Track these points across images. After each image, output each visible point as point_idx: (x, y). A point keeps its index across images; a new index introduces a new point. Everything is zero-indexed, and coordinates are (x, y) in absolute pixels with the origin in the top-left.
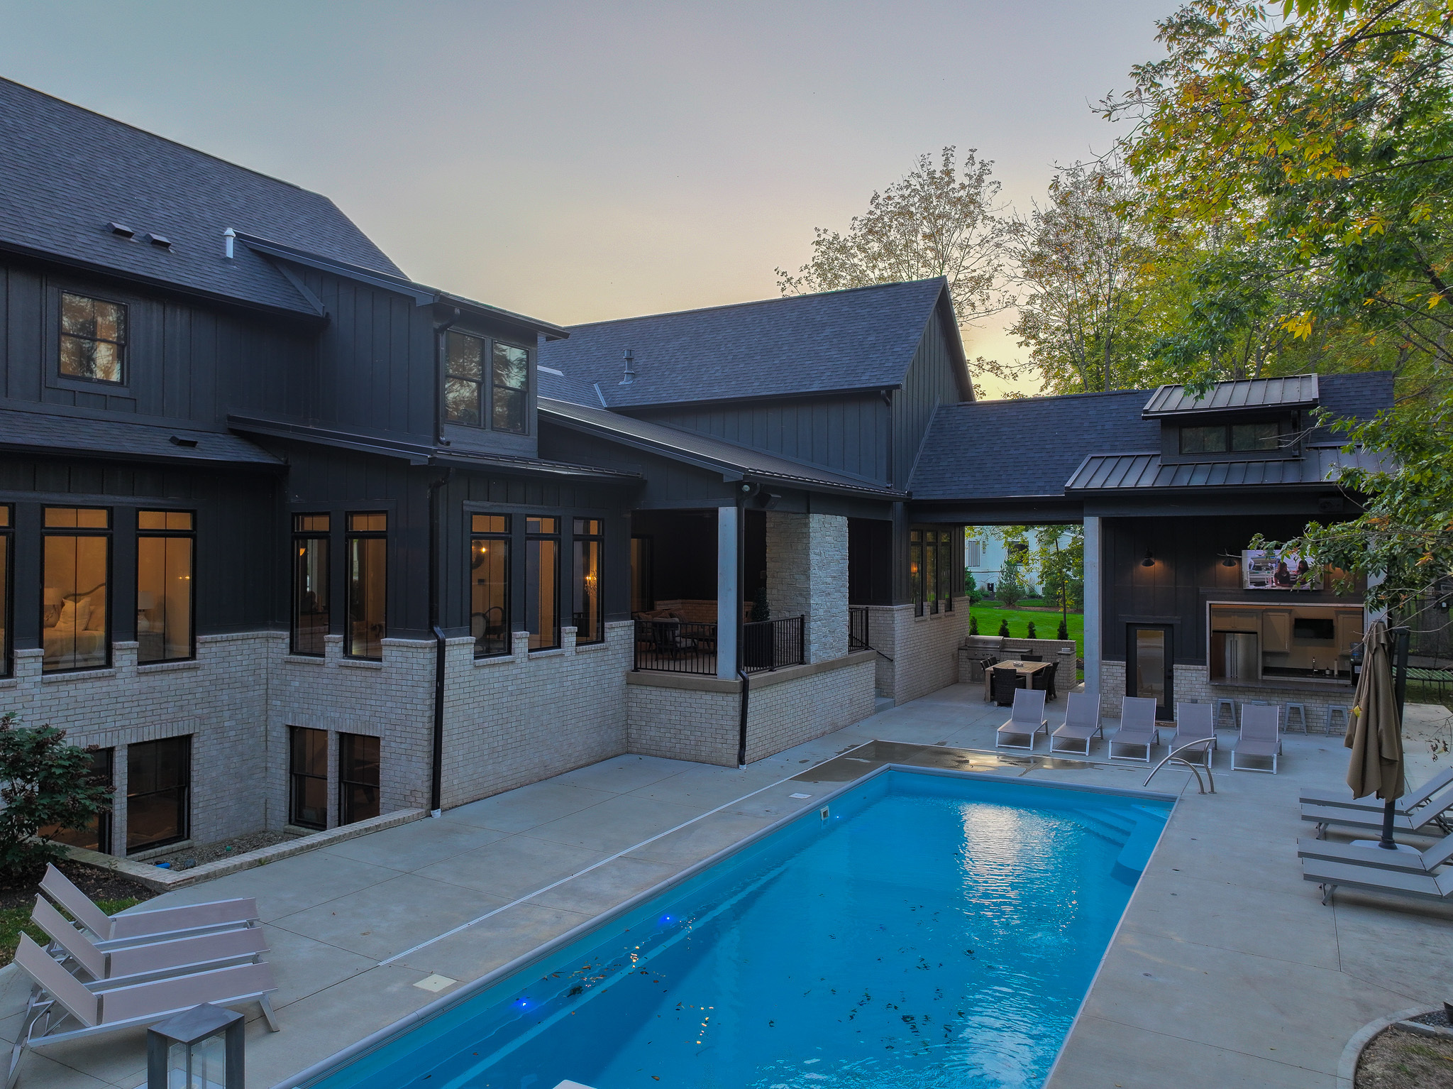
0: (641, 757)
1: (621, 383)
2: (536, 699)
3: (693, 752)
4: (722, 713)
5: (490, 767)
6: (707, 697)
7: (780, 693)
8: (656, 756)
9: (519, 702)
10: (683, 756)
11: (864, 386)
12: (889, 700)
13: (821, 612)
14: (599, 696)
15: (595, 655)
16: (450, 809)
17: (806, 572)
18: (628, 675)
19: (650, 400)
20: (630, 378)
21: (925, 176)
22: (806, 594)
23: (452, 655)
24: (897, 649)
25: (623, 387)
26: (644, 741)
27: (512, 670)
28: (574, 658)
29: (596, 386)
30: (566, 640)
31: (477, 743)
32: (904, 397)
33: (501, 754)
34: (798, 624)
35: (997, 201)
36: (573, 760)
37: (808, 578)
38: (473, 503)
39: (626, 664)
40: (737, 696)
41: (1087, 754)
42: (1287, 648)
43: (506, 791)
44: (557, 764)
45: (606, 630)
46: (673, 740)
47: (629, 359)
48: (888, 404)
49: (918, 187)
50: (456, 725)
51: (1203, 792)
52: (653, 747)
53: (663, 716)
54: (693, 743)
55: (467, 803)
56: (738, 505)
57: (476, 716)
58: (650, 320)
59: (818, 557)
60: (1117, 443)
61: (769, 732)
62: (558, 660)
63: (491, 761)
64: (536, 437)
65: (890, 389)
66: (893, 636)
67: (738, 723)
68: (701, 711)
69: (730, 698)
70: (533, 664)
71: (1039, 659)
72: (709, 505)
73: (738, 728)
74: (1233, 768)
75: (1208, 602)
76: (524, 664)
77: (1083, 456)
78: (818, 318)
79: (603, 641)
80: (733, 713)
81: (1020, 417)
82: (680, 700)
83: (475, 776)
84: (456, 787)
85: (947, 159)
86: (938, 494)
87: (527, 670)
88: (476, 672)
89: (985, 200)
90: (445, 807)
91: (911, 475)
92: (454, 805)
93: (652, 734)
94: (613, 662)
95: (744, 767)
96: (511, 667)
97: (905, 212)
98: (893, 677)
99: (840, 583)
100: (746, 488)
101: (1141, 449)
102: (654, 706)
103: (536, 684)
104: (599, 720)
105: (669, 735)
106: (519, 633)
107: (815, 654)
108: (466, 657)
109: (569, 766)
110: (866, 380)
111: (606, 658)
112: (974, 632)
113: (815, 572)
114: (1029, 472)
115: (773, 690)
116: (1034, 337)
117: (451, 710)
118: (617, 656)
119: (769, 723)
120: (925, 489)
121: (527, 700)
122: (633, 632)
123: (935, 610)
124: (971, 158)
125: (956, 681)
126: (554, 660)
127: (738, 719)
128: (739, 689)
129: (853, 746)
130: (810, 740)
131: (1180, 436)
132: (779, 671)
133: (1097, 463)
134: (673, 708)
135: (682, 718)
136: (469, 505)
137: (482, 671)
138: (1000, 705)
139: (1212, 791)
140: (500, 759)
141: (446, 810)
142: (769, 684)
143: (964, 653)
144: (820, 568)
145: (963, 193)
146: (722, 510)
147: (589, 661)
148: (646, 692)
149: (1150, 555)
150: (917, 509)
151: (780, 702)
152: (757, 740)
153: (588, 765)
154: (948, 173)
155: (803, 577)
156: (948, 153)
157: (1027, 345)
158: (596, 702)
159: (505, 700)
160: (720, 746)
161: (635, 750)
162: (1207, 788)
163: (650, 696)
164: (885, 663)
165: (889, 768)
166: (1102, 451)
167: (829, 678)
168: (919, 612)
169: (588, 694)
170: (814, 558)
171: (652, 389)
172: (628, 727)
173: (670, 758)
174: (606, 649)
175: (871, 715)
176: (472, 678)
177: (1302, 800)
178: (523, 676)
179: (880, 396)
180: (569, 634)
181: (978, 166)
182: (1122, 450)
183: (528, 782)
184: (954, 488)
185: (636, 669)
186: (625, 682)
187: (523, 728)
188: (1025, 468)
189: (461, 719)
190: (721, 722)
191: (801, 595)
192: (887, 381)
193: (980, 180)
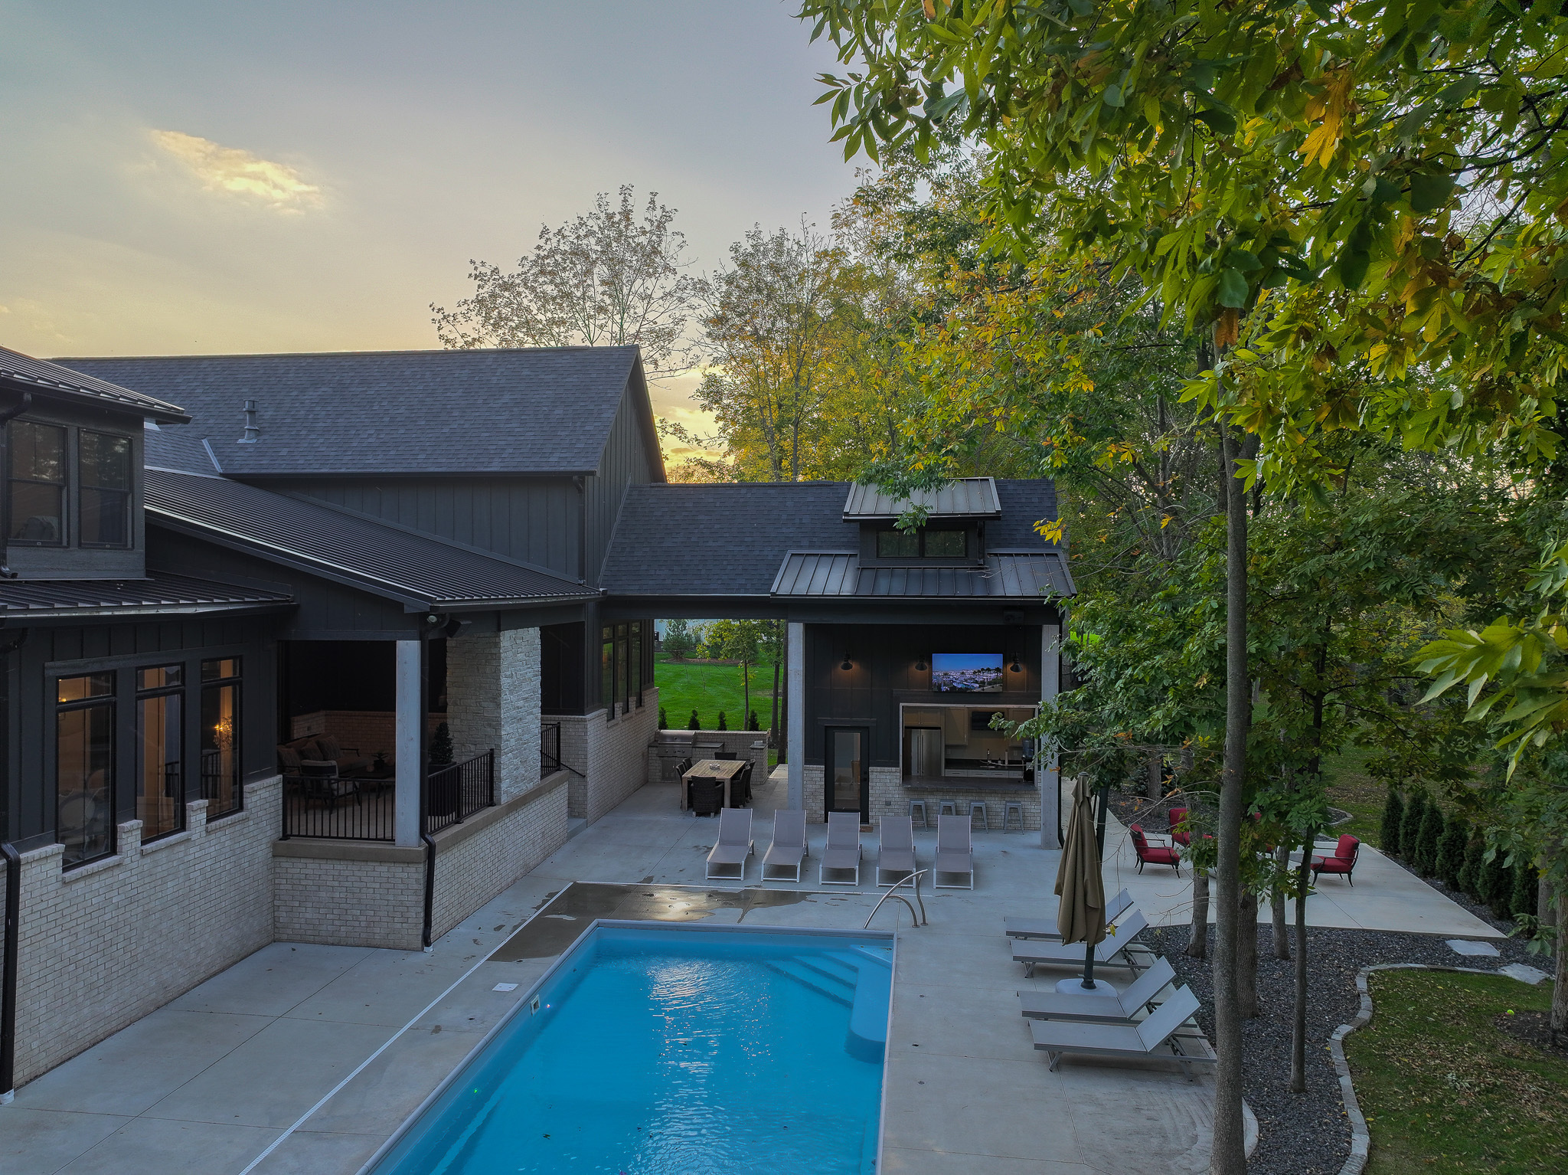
0: (293, 945)
1: (240, 441)
2: (152, 904)
3: (363, 935)
4: (401, 886)
5: (86, 1011)
6: (383, 869)
7: (469, 847)
8: (314, 943)
9: (128, 915)
10: (350, 941)
11: (553, 469)
12: (582, 821)
13: (513, 742)
14: (238, 880)
15: (232, 829)
16: (27, 1083)
17: (496, 699)
18: (274, 845)
19: (282, 468)
20: (253, 434)
21: (603, 216)
22: (496, 724)
23: (28, 877)
24: (590, 763)
25: (243, 447)
26: (297, 926)
27: (121, 875)
28: (203, 840)
29: (205, 442)
30: (193, 819)
31: (66, 985)
32: (596, 485)
33: (102, 989)
34: (487, 759)
35: (683, 256)
36: (203, 969)
37: (499, 706)
38: (58, 663)
39: (273, 832)
40: (422, 865)
41: (798, 880)
42: (966, 742)
43: (110, 1035)
44: (181, 981)
45: (245, 795)
46: (337, 923)
47: (251, 412)
48: (581, 491)
49: (596, 228)
50: (36, 968)
51: (916, 925)
52: (309, 932)
53: (323, 894)
54: (363, 924)
55: (52, 1068)
56: (421, 638)
57: (66, 948)
58: (276, 361)
59: (509, 680)
60: (815, 539)
61: (457, 896)
62: (182, 848)
63: (88, 1002)
64: (143, 551)
65: (583, 475)
66: (585, 749)
67: (422, 898)
68: (374, 885)
69: (412, 869)
70: (148, 860)
71: (732, 757)
72: (385, 636)
73: (422, 904)
74: (935, 886)
75: (901, 705)
76: (135, 865)
77: (783, 552)
78: (494, 380)
79: (241, 808)
80: (416, 887)
81: (718, 505)
82: (347, 873)
83: (64, 1029)
84: (37, 1051)
85: (625, 200)
86: (633, 591)
87: (140, 869)
88: (66, 890)
89: (671, 253)
90: (20, 1082)
91: (603, 568)
92: (33, 1076)
93: (308, 916)
94: (255, 833)
95: (431, 949)
96: (116, 872)
97: (578, 253)
98: (585, 795)
99: (533, 704)
100: (433, 619)
101: (839, 547)
102: (311, 883)
103: (152, 885)
104: (237, 910)
105: (331, 916)
106: (127, 825)
107: (506, 792)
108: (51, 873)
109: (196, 979)
110: (555, 462)
111: (245, 831)
112: (663, 725)
113: (506, 697)
114: (729, 567)
115: (461, 847)
116: (717, 402)
117: (27, 950)
118: (260, 825)
119: (456, 887)
120: (620, 583)
121: (140, 909)
122: (281, 790)
123: (626, 710)
124: (652, 202)
125: (646, 782)
126: (177, 849)
127: (422, 893)
128: (423, 857)
129: (551, 895)
130: (500, 892)
131: (878, 537)
132: (468, 822)
133: (798, 561)
134: (336, 884)
135: (350, 895)
136: (53, 668)
137: (75, 887)
138: (699, 815)
139: (924, 922)
140: (101, 996)
141: (21, 1086)
142: (456, 840)
143: (654, 751)
144: (511, 692)
145: (643, 240)
146: (400, 644)
147: (223, 839)
148: (300, 866)
149: (848, 657)
150: (610, 605)
151: (468, 858)
152: (443, 911)
153: (222, 970)
154: (626, 214)
155: (492, 705)
156: (625, 191)
157: (711, 409)
158: (233, 888)
159: (107, 917)
160: (399, 926)
161: (285, 937)
162: (920, 921)
163: (302, 870)
164: (576, 779)
165: (598, 925)
166: (801, 547)
167: (521, 816)
168: (611, 716)
169: (223, 880)
170: (505, 681)
171: (284, 452)
172: (275, 908)
173: (333, 944)
174: (247, 819)
175: (564, 843)
176: (59, 900)
177: (1008, 933)
178: (134, 879)
179: (572, 482)
180: (197, 810)
181: (659, 212)
182: (820, 547)
183: (140, 1014)
184: (651, 582)
185: (285, 836)
186: (270, 855)
187: (134, 946)
188: (725, 563)
189: (43, 958)
190: (402, 898)
191: (490, 725)
192: (579, 466)
193: (661, 226)
